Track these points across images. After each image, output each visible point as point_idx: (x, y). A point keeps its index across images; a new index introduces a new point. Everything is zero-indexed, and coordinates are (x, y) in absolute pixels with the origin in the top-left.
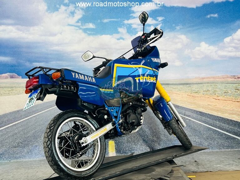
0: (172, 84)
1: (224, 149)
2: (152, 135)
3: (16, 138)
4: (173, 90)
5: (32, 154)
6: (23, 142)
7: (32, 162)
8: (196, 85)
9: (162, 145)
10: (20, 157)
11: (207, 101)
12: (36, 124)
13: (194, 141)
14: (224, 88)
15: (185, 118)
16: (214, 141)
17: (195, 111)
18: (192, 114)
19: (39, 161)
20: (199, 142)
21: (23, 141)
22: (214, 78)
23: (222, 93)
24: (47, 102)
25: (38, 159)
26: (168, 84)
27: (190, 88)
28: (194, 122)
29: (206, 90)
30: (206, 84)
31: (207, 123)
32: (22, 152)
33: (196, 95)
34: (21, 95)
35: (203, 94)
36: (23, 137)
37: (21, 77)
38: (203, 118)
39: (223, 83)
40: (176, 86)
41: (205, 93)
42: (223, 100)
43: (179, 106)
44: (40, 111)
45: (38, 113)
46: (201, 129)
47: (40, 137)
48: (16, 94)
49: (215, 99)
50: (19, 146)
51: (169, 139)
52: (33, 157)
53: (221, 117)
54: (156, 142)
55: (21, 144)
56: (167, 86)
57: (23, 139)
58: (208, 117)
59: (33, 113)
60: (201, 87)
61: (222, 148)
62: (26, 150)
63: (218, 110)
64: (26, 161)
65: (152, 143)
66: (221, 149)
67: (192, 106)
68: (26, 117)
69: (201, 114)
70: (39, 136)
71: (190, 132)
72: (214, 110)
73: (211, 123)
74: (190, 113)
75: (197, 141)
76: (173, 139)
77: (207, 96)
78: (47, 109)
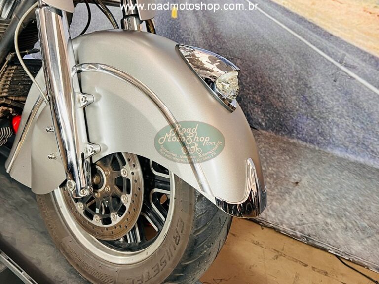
2: (252, 88)
9: (269, 116)
13: (348, 130)
15: (338, 69)
18: (364, 64)
20: (361, 136)
28: (360, 87)
43: (331, 35)
51: (287, 108)
54: (257, 104)
65: (249, 105)
67: (370, 44)
71: (343, 108)
74: (357, 61)
75: (355, 133)
76: (297, 110)
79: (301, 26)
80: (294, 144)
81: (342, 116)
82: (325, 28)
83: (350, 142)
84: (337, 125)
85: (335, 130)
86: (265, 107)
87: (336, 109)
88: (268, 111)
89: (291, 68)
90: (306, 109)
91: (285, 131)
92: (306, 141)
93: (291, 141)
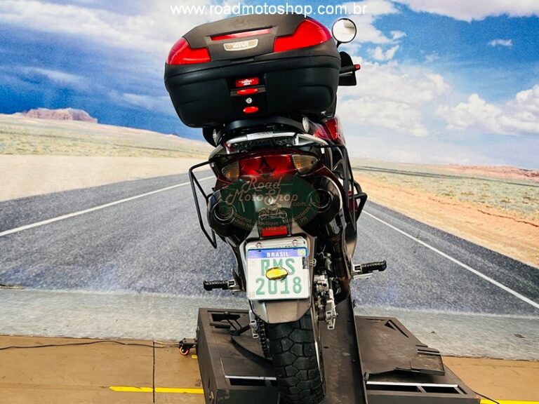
0: (403, 173)
1: (485, 311)
3: (71, 246)
4: (402, 184)
5: (101, 281)
6: (85, 256)
7: (101, 297)
8: (448, 180)
10: (76, 285)
11: (465, 214)
12: (116, 222)
13: (429, 290)
14: (503, 193)
15: (417, 243)
16: (467, 295)
17: (439, 231)
18: (433, 237)
19: (116, 296)
20: (439, 292)
21: (86, 254)
22: (486, 169)
23: (496, 202)
24: (144, 180)
25: (112, 292)
26: (394, 172)
27: (436, 183)
28: (433, 254)
29: (467, 193)
30: (470, 180)
31: (460, 257)
32: (80, 276)
33: (446, 199)
34: (93, 157)
35: (460, 200)
36: (87, 245)
37: (96, 120)
38: (453, 246)
39: (502, 182)
40: (410, 176)
41: (464, 197)
42: (497, 216)
43: (409, 218)
44: (128, 195)
45: (123, 198)
46: (445, 268)
47: (122, 249)
48: (80, 155)
49: (482, 212)
50: (78, 262)
52: (103, 287)
53: (487, 250)
55: (81, 259)
56: (391, 174)
57: (85, 250)
58: (462, 246)
59: (114, 199)
60: (458, 185)
61: (481, 310)
62: (89, 272)
63: (483, 235)
64: (89, 295)
66: (479, 311)
67: (436, 221)
68: (99, 205)
69: (451, 238)
70: (120, 245)
71: (423, 272)
72: (477, 234)
73: (468, 260)
74: (429, 235)
75: (434, 291)
76: (388, 282)
77: (467, 205)
78: (144, 193)
79: (385, 214)
80: (390, 311)
81: (423, 279)
82: (403, 213)
83: (431, 299)
84: (421, 287)
85: (419, 292)
86: (360, 285)
87: (417, 274)
88: (363, 287)
89: (379, 247)
90: (395, 279)
91: (379, 302)
92: (398, 306)
93: (388, 309)
